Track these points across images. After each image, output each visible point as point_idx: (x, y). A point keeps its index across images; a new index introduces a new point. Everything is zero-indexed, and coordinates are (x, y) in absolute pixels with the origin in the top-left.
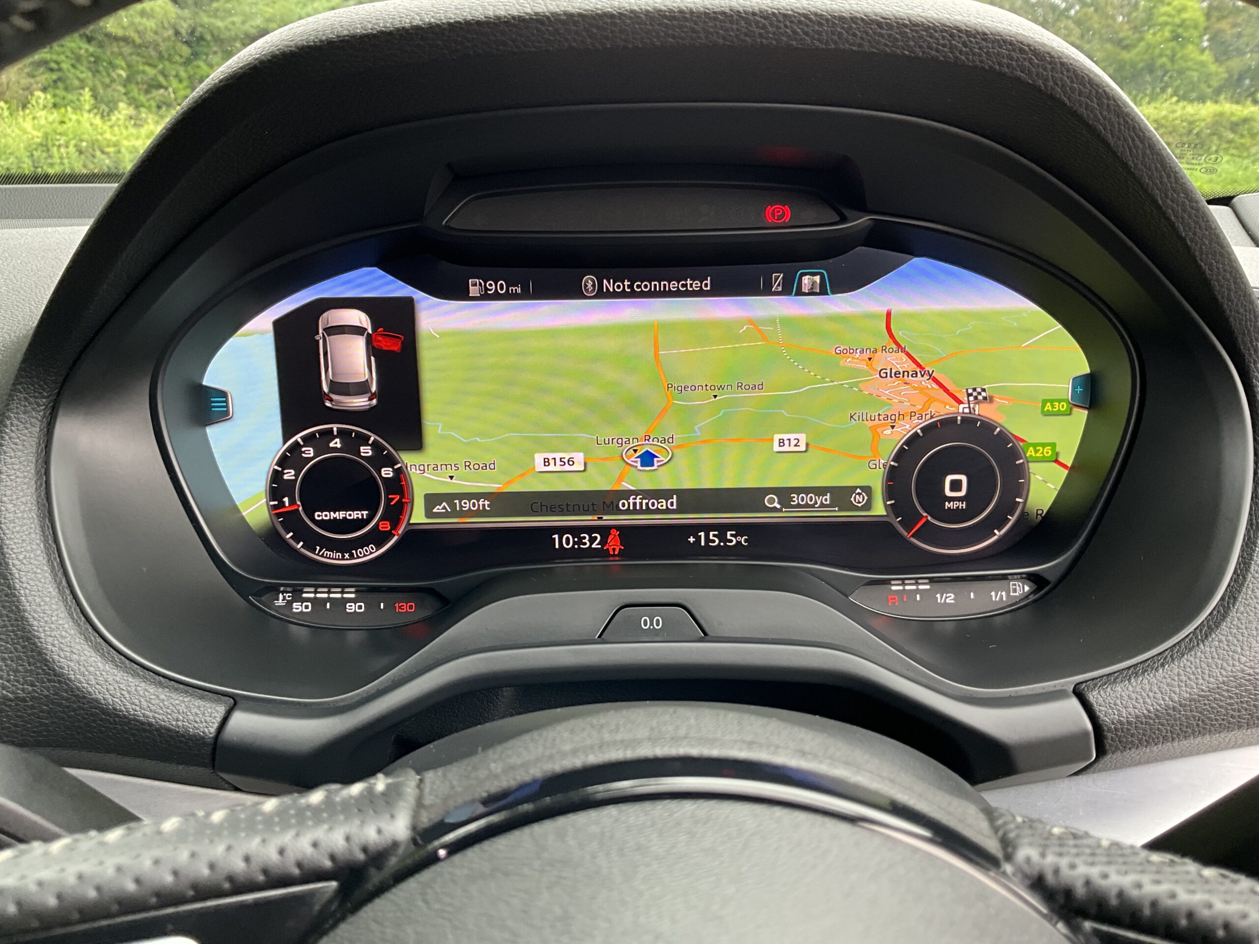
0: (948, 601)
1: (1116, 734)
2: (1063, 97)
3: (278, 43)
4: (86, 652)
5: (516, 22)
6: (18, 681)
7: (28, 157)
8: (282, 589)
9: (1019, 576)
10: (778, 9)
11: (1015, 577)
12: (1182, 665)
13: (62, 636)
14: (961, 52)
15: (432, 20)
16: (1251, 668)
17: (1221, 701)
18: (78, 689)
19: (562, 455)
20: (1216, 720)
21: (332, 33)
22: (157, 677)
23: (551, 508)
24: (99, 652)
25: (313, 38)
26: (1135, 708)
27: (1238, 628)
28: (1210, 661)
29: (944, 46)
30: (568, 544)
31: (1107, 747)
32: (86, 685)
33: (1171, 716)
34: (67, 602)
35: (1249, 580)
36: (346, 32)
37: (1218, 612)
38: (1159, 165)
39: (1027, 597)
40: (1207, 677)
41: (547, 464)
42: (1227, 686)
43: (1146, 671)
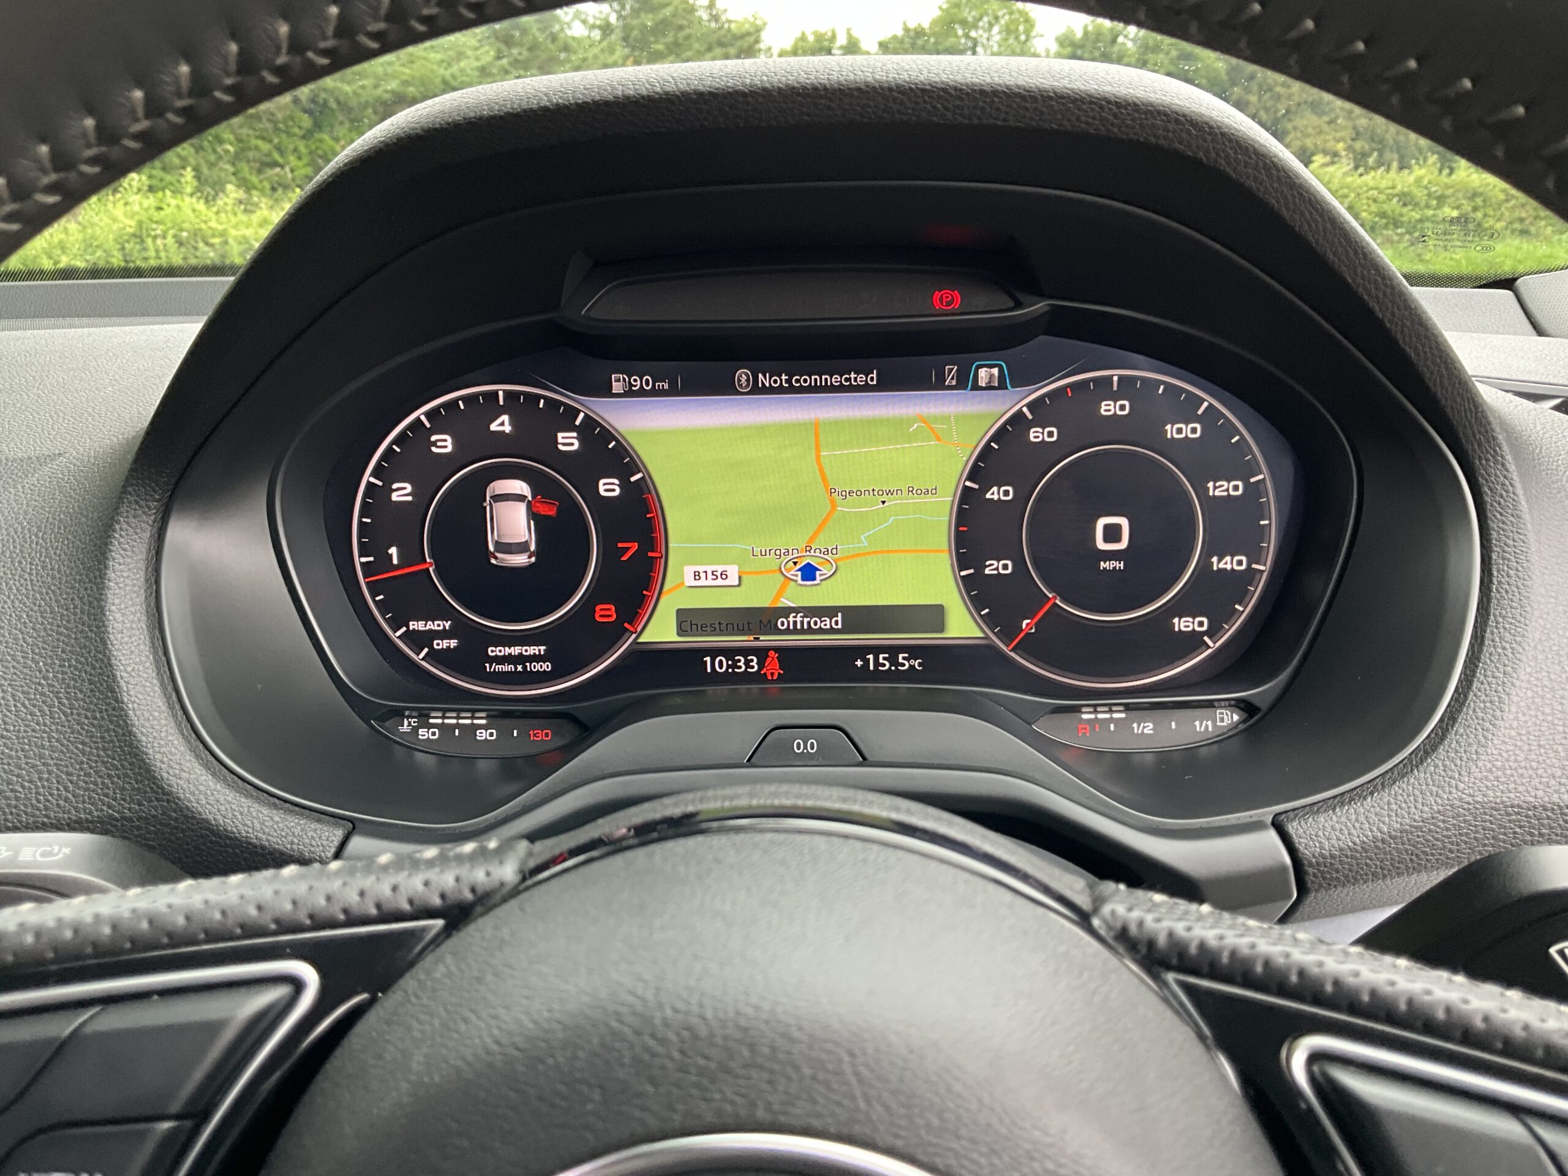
0: (1146, 731)
1: (1318, 869)
2: (1228, 169)
3: (404, 125)
4: (196, 770)
5: (646, 102)
6: (124, 800)
7: (119, 250)
8: (407, 713)
9: (1227, 703)
10: (916, 84)
11: (1223, 704)
12: (1393, 793)
13: (171, 753)
14: (1112, 124)
15: (560, 101)
16: (1470, 795)
17: (1437, 832)
18: (188, 808)
19: (714, 568)
20: (1432, 855)
21: (458, 115)
22: (271, 799)
23: (702, 627)
24: (209, 769)
25: (438, 120)
26: (1338, 839)
27: (1457, 752)
28: (1424, 787)
29: (1094, 118)
30: (721, 667)
31: (1309, 885)
32: (195, 805)
33: (1380, 849)
34: (177, 718)
35: (1470, 698)
36: (472, 114)
37: (1436, 734)
38: (1342, 240)
39: (1236, 727)
40: (1420, 806)
41: (697, 577)
42: (1443, 815)
43: (1354, 799)
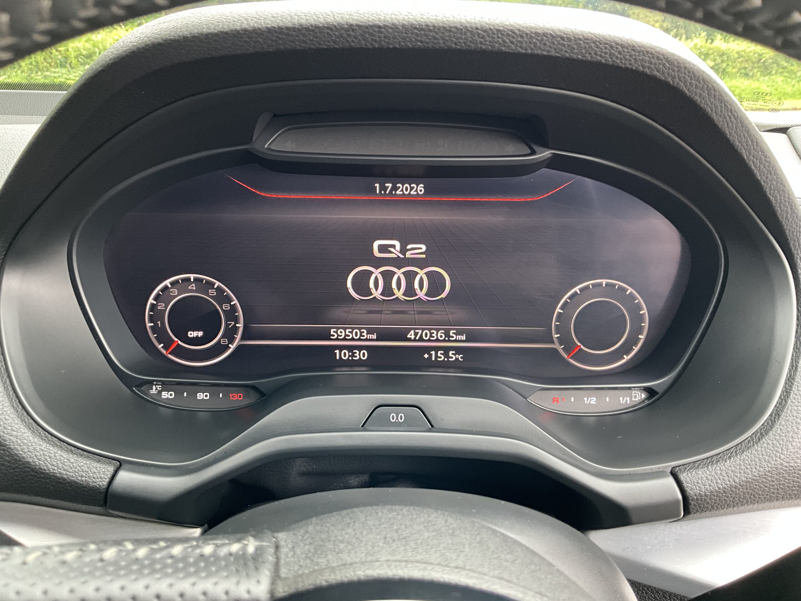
0: (592, 402)
1: (697, 502)
4: (21, 430)
8: (155, 383)
9: (639, 388)
11: (636, 389)
12: (742, 458)
13: (6, 419)
14: (617, 58)
16: (787, 462)
17: (766, 483)
18: (16, 455)
20: (763, 495)
22: (69, 447)
24: (30, 429)
26: (710, 486)
27: (780, 436)
28: (761, 457)
29: (606, 53)
30: (345, 356)
31: (691, 510)
32: (21, 452)
33: (733, 492)
34: (10, 396)
35: (789, 403)
37: (768, 424)
39: (643, 401)
40: (758, 468)
42: (771, 474)
43: (719, 461)
